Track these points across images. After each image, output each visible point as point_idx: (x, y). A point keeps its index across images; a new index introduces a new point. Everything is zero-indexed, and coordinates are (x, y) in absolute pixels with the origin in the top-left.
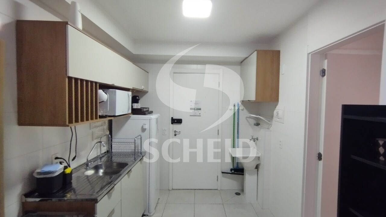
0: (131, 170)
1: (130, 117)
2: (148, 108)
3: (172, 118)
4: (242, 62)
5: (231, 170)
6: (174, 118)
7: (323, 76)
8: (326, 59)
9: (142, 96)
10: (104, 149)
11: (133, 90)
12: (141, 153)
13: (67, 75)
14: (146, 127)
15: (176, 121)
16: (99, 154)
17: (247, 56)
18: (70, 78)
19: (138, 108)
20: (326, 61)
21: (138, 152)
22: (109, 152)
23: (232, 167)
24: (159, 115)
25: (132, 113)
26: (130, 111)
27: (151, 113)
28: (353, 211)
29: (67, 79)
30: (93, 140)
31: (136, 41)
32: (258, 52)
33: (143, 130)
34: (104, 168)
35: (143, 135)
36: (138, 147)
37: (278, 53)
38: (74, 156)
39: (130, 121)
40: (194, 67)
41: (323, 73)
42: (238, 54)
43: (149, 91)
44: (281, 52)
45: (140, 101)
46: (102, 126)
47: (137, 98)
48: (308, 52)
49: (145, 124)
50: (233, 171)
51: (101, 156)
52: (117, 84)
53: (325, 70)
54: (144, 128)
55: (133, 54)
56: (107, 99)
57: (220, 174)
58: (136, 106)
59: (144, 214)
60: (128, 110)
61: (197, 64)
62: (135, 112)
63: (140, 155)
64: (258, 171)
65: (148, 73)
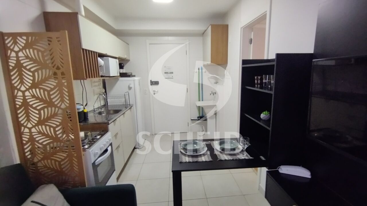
0: (124, 113)
1: (119, 79)
2: (132, 73)
3: (151, 81)
4: (203, 34)
5: (198, 117)
6: (152, 81)
7: (251, 43)
8: (252, 31)
9: (126, 63)
10: (103, 103)
11: (119, 58)
12: (130, 105)
13: (82, 48)
14: (132, 86)
15: (154, 83)
16: (100, 106)
17: (206, 29)
18: (83, 49)
19: (124, 72)
20: (253, 33)
21: (128, 105)
22: (106, 105)
23: (198, 116)
24: (140, 78)
25: (120, 76)
26: (119, 75)
27: (134, 76)
28: (247, 115)
29: (82, 50)
30: (94, 95)
31: (116, 18)
32: (213, 26)
33: (130, 88)
34: (105, 113)
35: (130, 92)
36: (127, 101)
37: (227, 26)
38: (86, 104)
39: (119, 82)
40: (166, 38)
41: (251, 41)
42: (198, 27)
43: (131, 59)
44: (229, 25)
45: (124, 67)
46: (99, 85)
47: (122, 65)
48: (241, 27)
49: (131, 84)
50: (199, 118)
51: (101, 107)
52: (109, 54)
53: (251, 39)
54: (130, 86)
55: (115, 29)
56: (103, 65)
57: (190, 121)
58: (122, 71)
59: (136, 147)
60: (118, 73)
61: (168, 36)
62: (123, 75)
63: (129, 106)
64: (216, 116)
65: (128, 44)
